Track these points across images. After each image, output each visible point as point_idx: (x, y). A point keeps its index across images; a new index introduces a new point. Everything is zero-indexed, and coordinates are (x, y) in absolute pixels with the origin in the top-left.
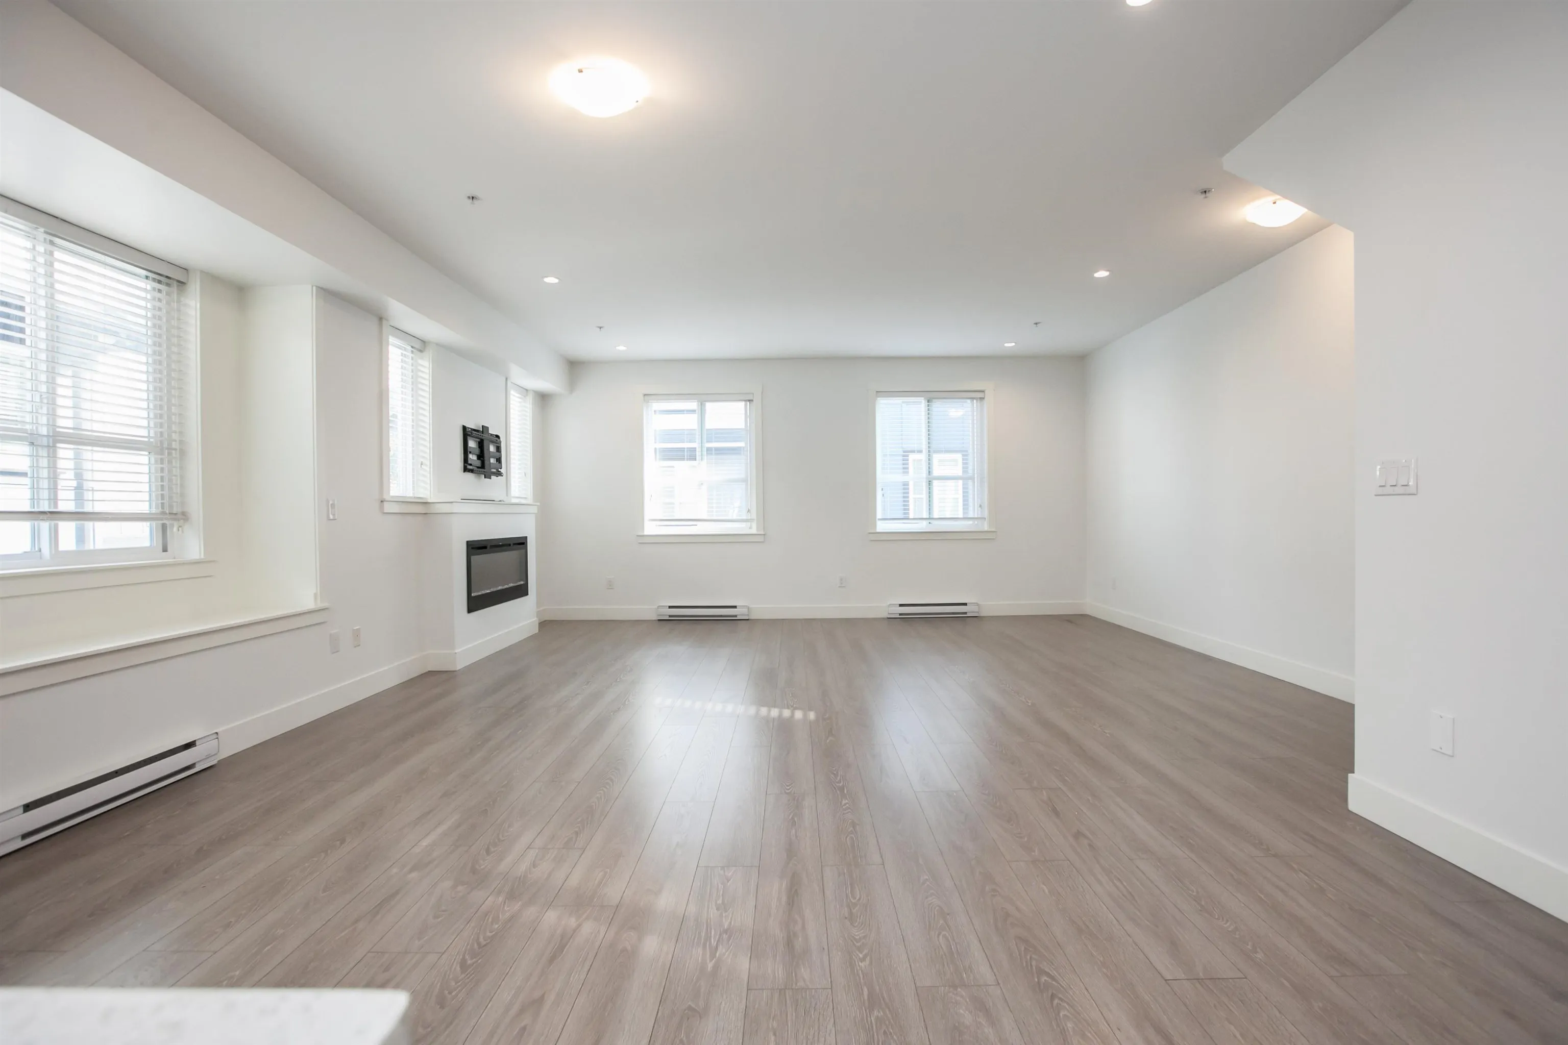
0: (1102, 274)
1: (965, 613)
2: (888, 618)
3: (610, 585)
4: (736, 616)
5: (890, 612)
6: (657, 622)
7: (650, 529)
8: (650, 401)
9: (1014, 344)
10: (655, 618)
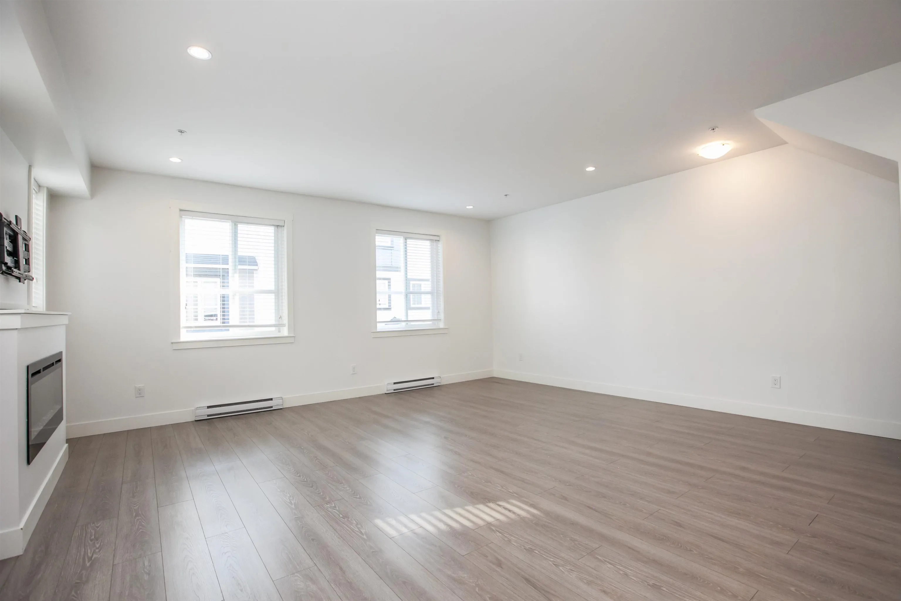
0: (591, 169)
1: (433, 384)
2: (385, 393)
3: (140, 393)
4: (272, 407)
5: (388, 390)
6: (195, 422)
7: (185, 336)
8: (183, 217)
9: (472, 207)
10: (193, 419)
